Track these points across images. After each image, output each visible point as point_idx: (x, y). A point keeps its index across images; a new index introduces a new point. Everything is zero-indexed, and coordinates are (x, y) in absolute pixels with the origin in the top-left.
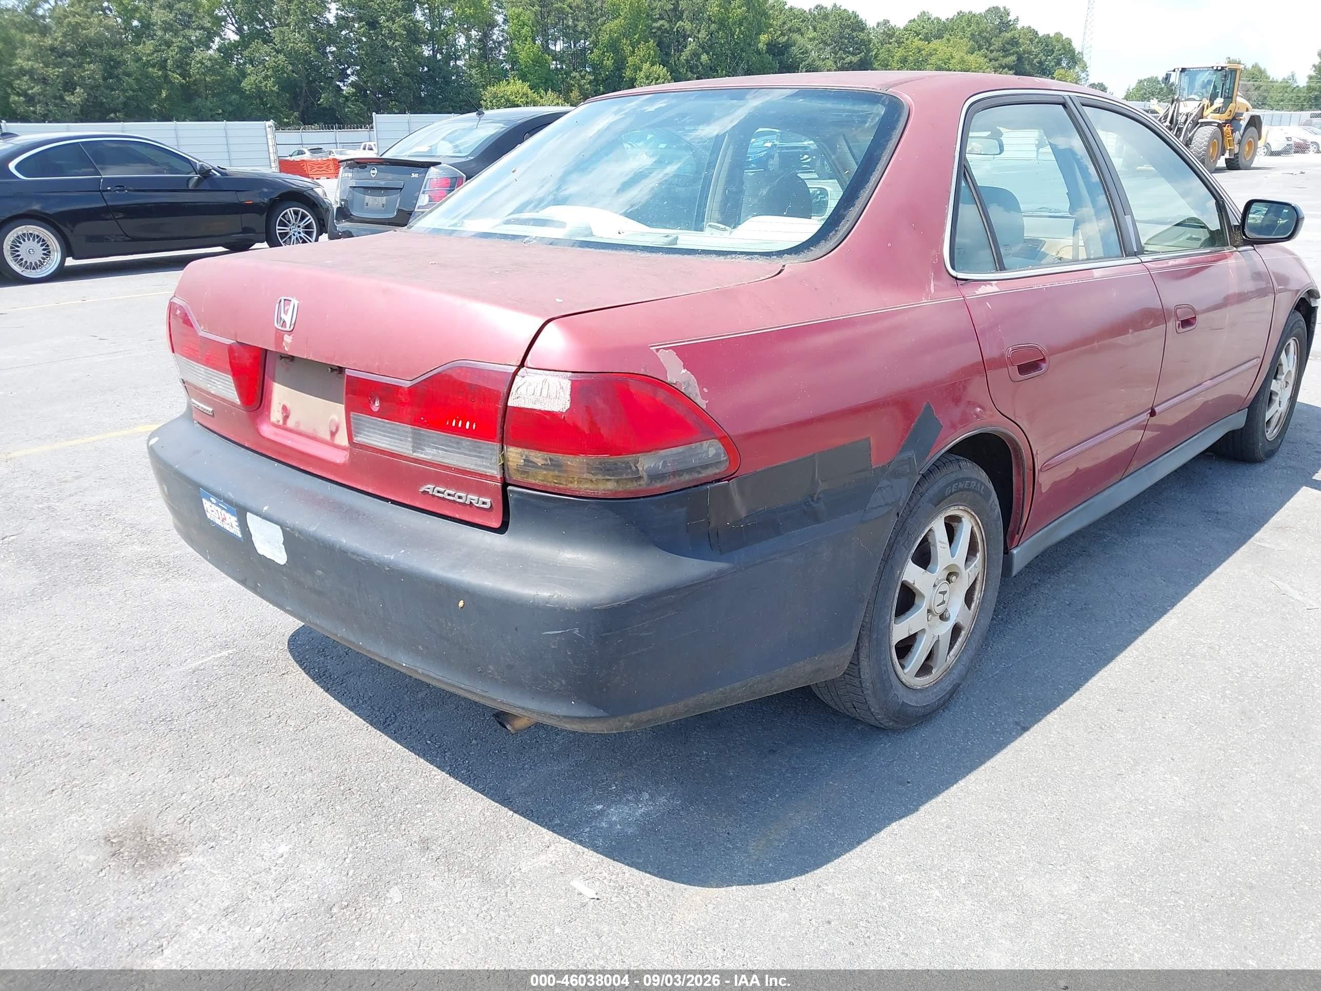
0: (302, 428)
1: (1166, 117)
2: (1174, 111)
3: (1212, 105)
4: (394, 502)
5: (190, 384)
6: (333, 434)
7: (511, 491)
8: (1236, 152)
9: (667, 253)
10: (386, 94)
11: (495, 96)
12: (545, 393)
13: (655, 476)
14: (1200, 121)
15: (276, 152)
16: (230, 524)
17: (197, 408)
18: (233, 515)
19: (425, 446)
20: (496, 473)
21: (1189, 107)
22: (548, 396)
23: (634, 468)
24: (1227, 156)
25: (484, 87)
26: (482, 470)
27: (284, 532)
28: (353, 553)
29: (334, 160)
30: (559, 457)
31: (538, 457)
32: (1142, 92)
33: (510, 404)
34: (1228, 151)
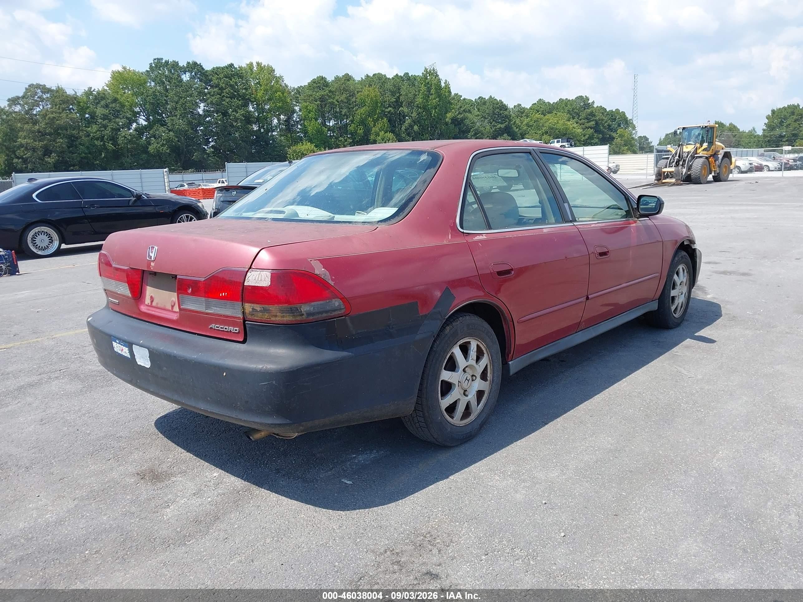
0: (159, 306)
1: (676, 154)
2: (680, 151)
3: (701, 147)
4: (198, 334)
5: (108, 290)
6: (173, 307)
7: (247, 323)
8: (718, 172)
9: (327, 223)
10: (231, 151)
11: (295, 151)
12: (259, 279)
13: (309, 314)
14: (696, 155)
15: (169, 186)
16: (125, 352)
17: (111, 302)
18: (126, 347)
19: (212, 306)
20: (241, 316)
21: (688, 148)
22: (261, 280)
23: (300, 310)
24: (713, 174)
25: (289, 147)
26: (234, 315)
27: (150, 352)
28: (179, 357)
29: (203, 189)
30: (266, 306)
31: (258, 307)
32: (669, 140)
33: (245, 284)
34: (713, 172)
